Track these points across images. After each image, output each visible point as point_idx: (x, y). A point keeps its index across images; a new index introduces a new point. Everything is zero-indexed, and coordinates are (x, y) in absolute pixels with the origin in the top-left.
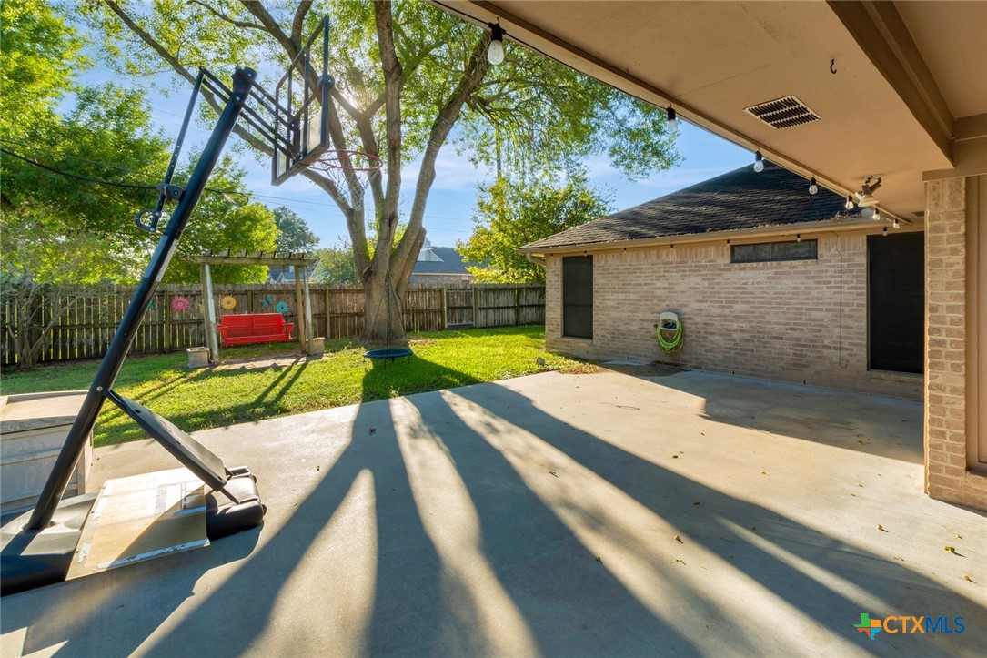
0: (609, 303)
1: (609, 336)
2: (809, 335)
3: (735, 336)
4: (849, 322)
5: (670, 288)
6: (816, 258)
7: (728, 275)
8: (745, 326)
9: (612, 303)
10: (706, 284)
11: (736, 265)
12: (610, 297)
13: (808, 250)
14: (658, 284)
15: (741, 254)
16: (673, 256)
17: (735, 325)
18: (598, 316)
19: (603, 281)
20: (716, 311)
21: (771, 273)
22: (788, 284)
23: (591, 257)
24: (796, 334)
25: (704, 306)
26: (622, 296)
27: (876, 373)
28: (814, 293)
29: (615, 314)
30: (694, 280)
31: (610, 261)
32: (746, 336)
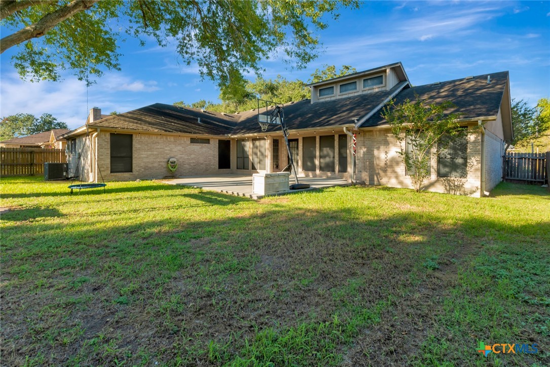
0: (142, 156)
1: (143, 170)
2: (208, 163)
3: (192, 164)
4: (215, 159)
5: (171, 150)
6: (209, 143)
7: (190, 146)
8: (194, 161)
9: (145, 156)
10: (183, 149)
11: (192, 144)
12: (143, 153)
13: (207, 141)
14: (166, 149)
15: (193, 141)
16: (172, 139)
17: (192, 161)
18: (135, 162)
19: (139, 146)
20: (186, 157)
21: (200, 147)
22: (204, 150)
23: (132, 135)
24: (206, 163)
25: (183, 156)
26: (150, 153)
27: (220, 170)
28: (210, 152)
29: (145, 160)
30: (179, 148)
31: (143, 138)
32: (194, 164)
